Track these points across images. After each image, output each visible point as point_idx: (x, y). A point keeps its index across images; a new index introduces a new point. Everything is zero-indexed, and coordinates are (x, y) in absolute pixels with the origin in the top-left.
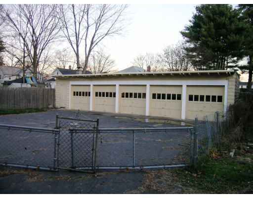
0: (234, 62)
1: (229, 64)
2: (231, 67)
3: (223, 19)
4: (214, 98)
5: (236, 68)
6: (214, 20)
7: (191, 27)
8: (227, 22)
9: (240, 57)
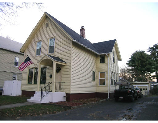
0: (149, 74)
1: (147, 75)
2: (148, 76)
3: (144, 59)
4: (145, 89)
5: (150, 77)
6: (140, 59)
7: (130, 61)
8: (145, 60)
9: (152, 72)
